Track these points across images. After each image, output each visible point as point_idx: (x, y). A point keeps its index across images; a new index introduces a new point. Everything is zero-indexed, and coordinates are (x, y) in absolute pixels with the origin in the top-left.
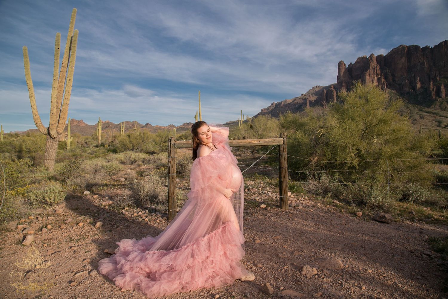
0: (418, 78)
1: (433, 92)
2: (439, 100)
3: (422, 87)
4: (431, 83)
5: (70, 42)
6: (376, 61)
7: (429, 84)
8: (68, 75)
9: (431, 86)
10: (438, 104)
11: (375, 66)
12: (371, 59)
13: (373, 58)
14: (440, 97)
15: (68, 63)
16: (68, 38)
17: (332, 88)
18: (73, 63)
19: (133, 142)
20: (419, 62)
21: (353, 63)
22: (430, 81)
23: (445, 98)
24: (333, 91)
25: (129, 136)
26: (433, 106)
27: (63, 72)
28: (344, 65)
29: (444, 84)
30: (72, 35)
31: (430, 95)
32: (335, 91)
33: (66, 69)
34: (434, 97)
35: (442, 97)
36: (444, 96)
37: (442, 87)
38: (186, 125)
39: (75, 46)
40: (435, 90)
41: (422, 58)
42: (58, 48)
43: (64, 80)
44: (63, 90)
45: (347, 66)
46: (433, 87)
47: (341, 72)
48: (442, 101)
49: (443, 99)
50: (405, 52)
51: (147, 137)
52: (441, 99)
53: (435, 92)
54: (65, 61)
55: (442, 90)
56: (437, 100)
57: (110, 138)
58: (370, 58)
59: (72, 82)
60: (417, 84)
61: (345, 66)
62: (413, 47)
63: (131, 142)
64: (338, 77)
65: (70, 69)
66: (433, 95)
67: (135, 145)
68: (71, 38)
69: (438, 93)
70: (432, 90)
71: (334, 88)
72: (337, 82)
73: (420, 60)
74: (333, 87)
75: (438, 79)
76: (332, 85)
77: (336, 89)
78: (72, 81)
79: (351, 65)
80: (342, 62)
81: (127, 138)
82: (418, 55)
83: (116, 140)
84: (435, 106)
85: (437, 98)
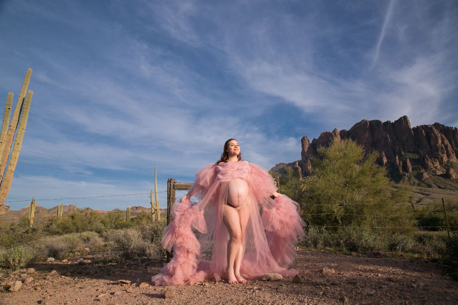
0: (384, 153)
1: (400, 167)
2: (407, 175)
3: (388, 161)
4: (397, 157)
5: (21, 103)
6: (340, 136)
7: (395, 159)
8: (16, 139)
9: (398, 161)
10: (407, 179)
11: (340, 141)
12: (335, 134)
13: (337, 134)
14: (407, 172)
15: (17, 126)
16: (19, 99)
17: (297, 165)
18: (23, 125)
19: (77, 224)
20: (383, 136)
21: (317, 138)
22: (396, 157)
23: (413, 172)
24: (298, 168)
25: (72, 217)
26: (402, 181)
27: (10, 135)
28: (307, 140)
29: (409, 158)
30: (24, 96)
31: (398, 170)
32: (300, 168)
33: (14, 133)
34: (401, 171)
35: (410, 171)
36: (412, 171)
37: (408, 161)
38: (134, 209)
39: (28, 107)
40: (401, 165)
41: (385, 133)
42: (9, 109)
43: (11, 145)
44: (8, 156)
45: (311, 142)
46: (399, 162)
47: (305, 148)
48: (410, 176)
49: (410, 174)
50: (368, 127)
51: (95, 218)
52: (408, 173)
53: (402, 167)
54: (14, 124)
55: (408, 165)
56: (405, 175)
57: (46, 222)
58: (333, 133)
59: (20, 147)
60: (383, 159)
61: (309, 142)
62: (375, 122)
63: (75, 224)
64: (303, 153)
65: (19, 132)
66: (400, 170)
67: (80, 227)
68: (22, 99)
69: (405, 168)
70: (398, 165)
71: (299, 165)
72: (301, 159)
73: (383, 135)
74: (297, 163)
75: (403, 154)
76: (296, 162)
77: (301, 167)
78: (21, 145)
79: (315, 141)
80: (305, 138)
81: (70, 220)
82: (381, 130)
83: (53, 224)
84: (403, 181)
85: (405, 173)
